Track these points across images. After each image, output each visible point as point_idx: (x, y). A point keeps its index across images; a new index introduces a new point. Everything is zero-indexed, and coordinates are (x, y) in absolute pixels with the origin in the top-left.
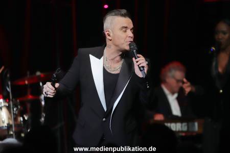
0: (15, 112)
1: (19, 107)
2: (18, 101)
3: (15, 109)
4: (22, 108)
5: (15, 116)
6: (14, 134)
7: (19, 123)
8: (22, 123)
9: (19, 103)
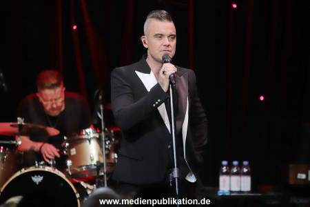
0: (107, 147)
1: (113, 140)
2: (112, 131)
3: (107, 143)
4: (117, 141)
5: (107, 152)
6: (105, 176)
7: (112, 161)
8: (116, 161)
9: (113, 135)
